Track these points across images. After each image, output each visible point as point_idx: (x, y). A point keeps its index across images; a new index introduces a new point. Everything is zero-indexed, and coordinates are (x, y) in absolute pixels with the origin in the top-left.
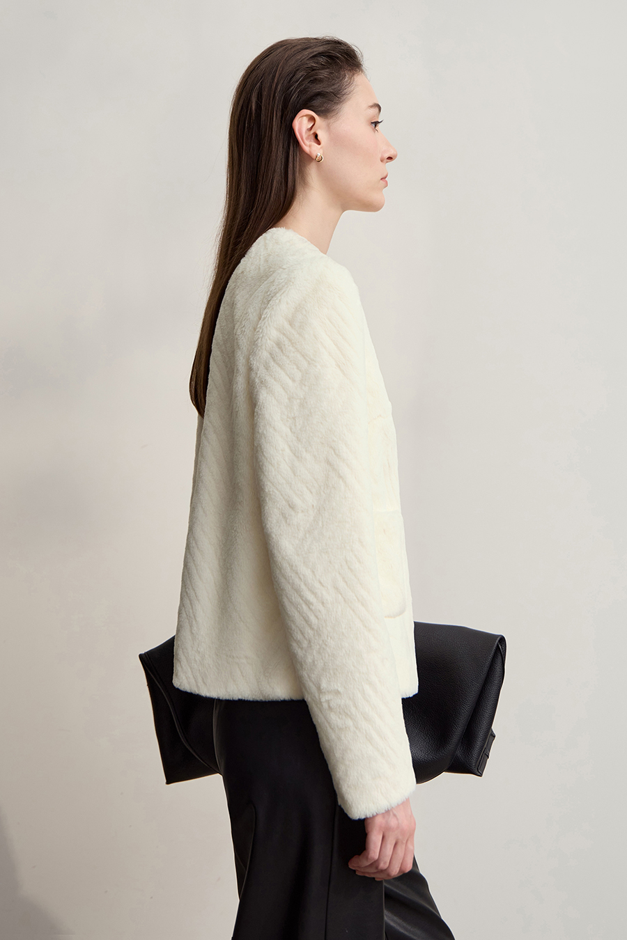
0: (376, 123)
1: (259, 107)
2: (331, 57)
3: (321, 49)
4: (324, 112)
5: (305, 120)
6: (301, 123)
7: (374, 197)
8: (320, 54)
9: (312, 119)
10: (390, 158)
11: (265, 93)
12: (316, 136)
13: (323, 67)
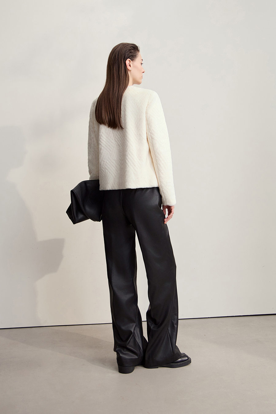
0: (142, 64)
1: (118, 57)
2: (134, 48)
3: (132, 46)
4: (132, 60)
5: (128, 61)
6: (127, 62)
7: (140, 81)
8: (132, 47)
9: (130, 61)
10: (143, 72)
11: (120, 55)
12: (130, 65)
13: (132, 49)
